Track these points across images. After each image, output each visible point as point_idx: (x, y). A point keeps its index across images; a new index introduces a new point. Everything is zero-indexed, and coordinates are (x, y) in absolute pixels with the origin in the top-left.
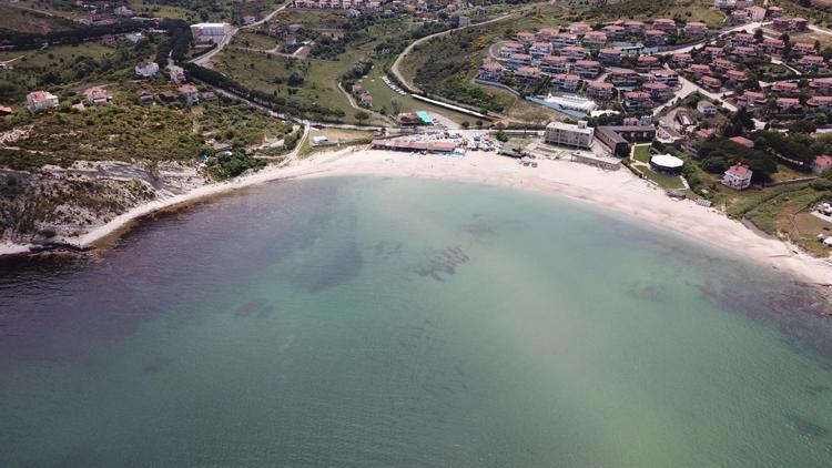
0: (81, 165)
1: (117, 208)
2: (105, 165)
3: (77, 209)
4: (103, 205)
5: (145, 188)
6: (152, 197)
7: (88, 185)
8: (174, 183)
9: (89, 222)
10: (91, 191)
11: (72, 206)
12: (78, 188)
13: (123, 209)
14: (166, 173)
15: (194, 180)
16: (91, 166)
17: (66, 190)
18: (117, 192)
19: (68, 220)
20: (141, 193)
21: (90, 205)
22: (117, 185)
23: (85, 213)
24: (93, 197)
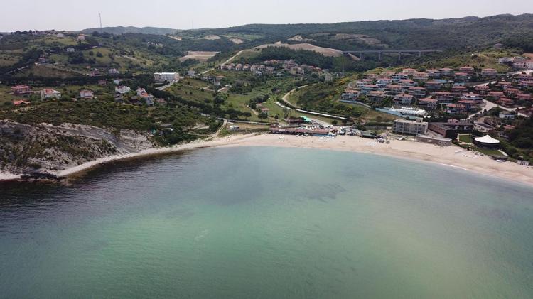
0: (67, 126)
1: (88, 156)
2: (84, 127)
3: (60, 153)
4: (78, 153)
5: (110, 145)
6: (114, 151)
7: (70, 138)
8: (131, 144)
9: (67, 162)
10: (72, 143)
11: (56, 150)
12: (63, 140)
13: (92, 157)
14: (126, 137)
15: (144, 144)
16: (74, 127)
17: (54, 140)
18: (89, 146)
19: (51, 159)
20: (106, 148)
21: (70, 151)
22: (90, 142)
23: (65, 156)
24: (73, 146)
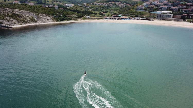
0: (17, 10)
1: (24, 22)
2: (24, 11)
3: (12, 19)
4: (21, 20)
5: (34, 19)
6: (36, 22)
7: (18, 15)
8: (43, 20)
9: (15, 23)
10: (18, 17)
11: (11, 18)
12: (14, 15)
13: (26, 23)
14: (41, 17)
15: (49, 20)
16: (20, 11)
17: (10, 14)
18: (26, 19)
19: (8, 21)
21: (17, 19)
22: (26, 17)
23: (15, 21)
24: (19, 18)
